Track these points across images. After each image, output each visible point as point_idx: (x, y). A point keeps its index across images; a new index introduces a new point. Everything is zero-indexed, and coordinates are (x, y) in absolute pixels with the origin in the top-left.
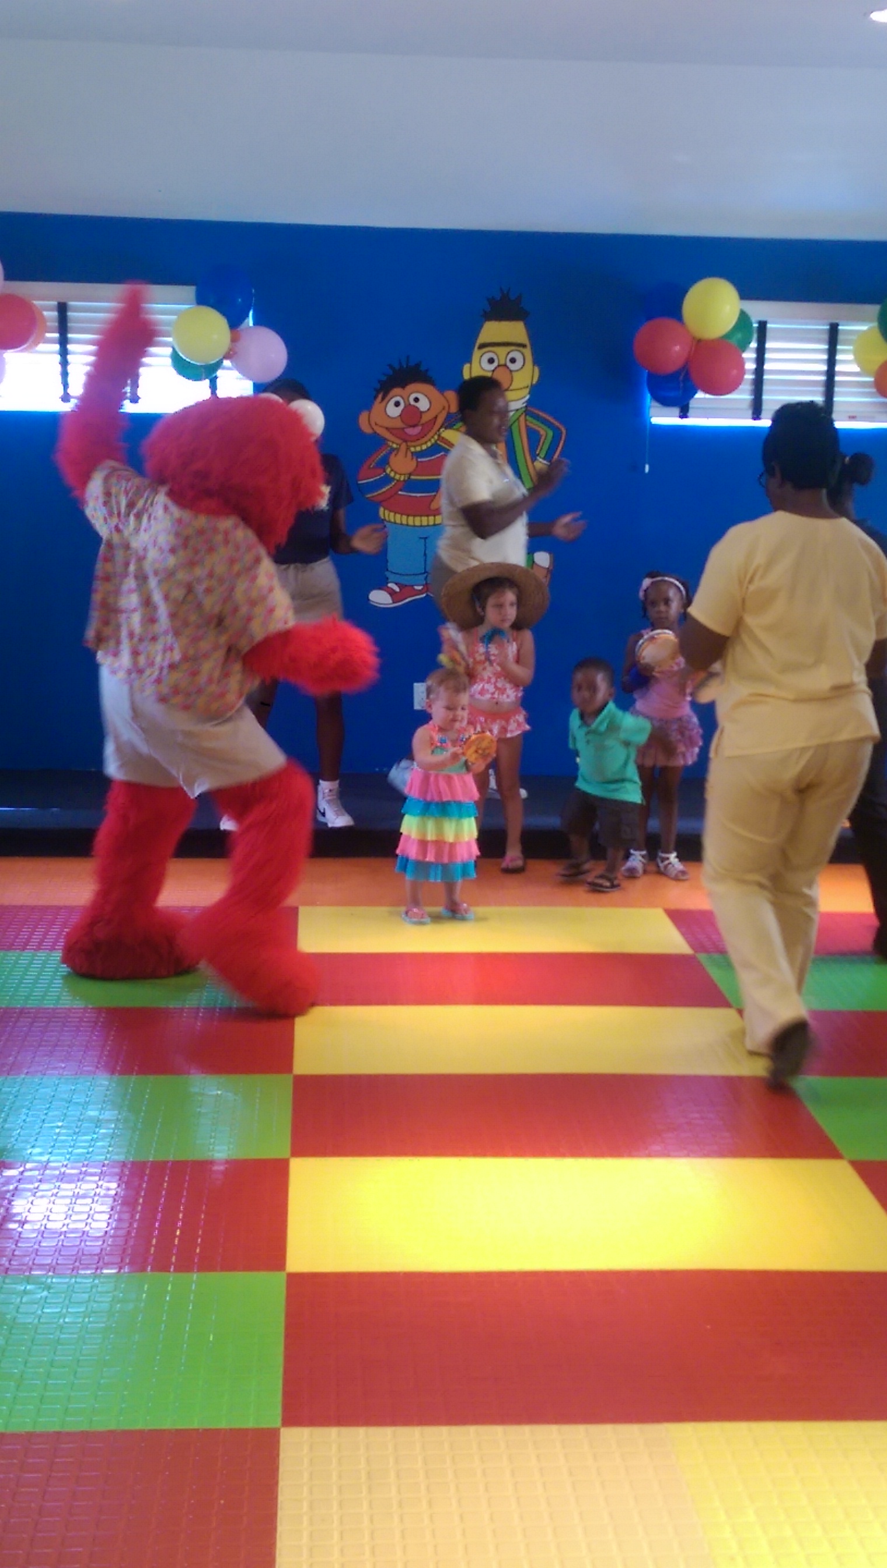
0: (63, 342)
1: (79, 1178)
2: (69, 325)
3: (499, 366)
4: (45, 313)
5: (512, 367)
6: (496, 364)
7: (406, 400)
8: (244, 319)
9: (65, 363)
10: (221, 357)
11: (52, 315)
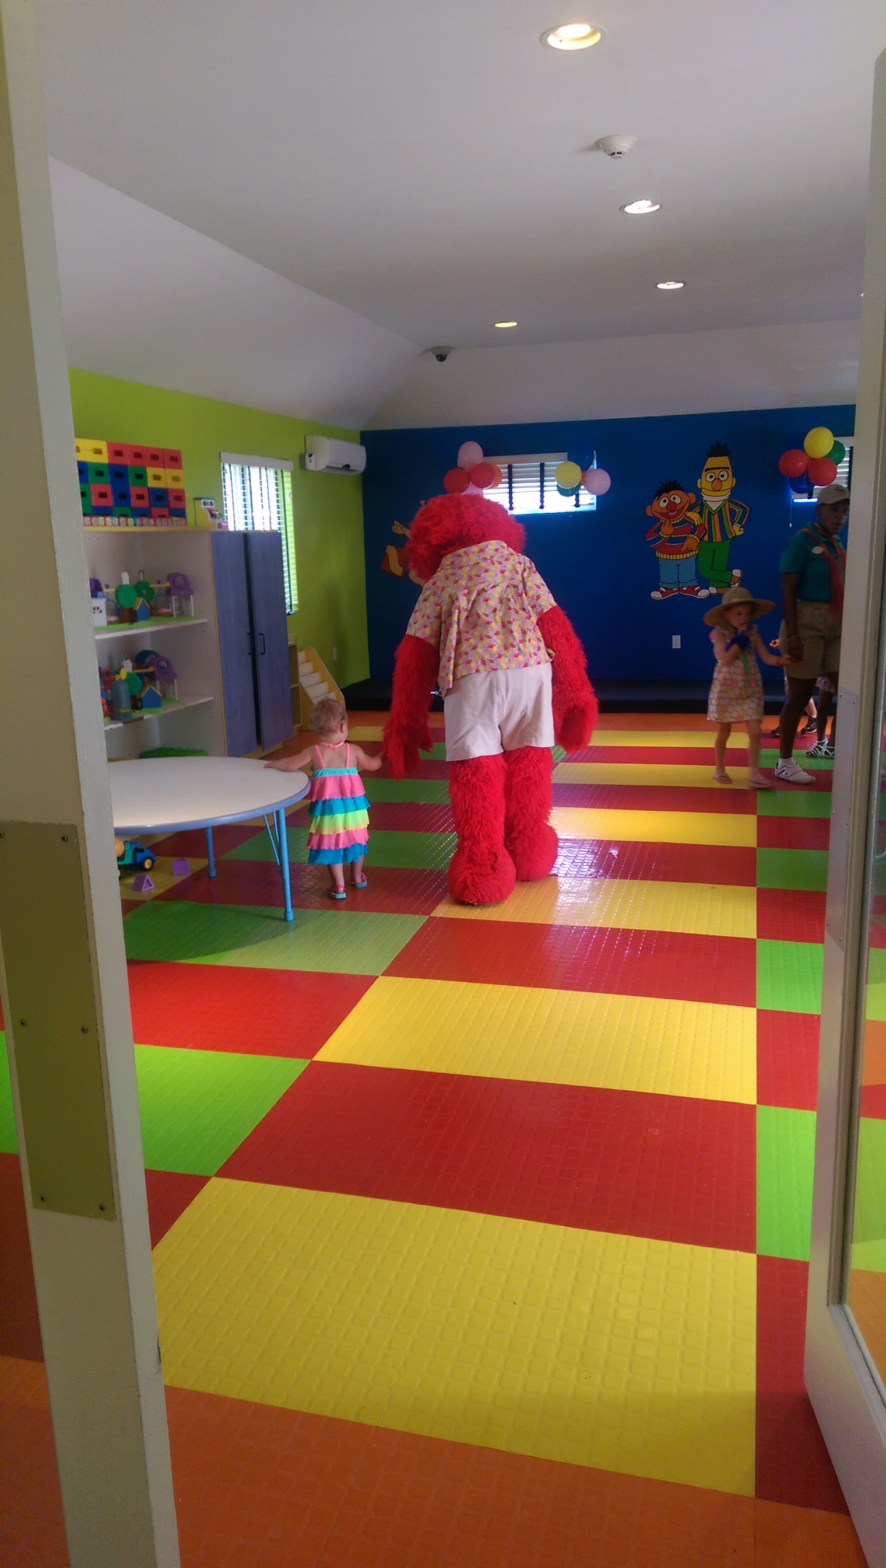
0: (510, 483)
2: (512, 475)
3: (715, 479)
4: (502, 470)
5: (722, 479)
6: (713, 478)
7: (669, 499)
8: (590, 466)
9: (511, 493)
10: (581, 485)
11: (505, 471)
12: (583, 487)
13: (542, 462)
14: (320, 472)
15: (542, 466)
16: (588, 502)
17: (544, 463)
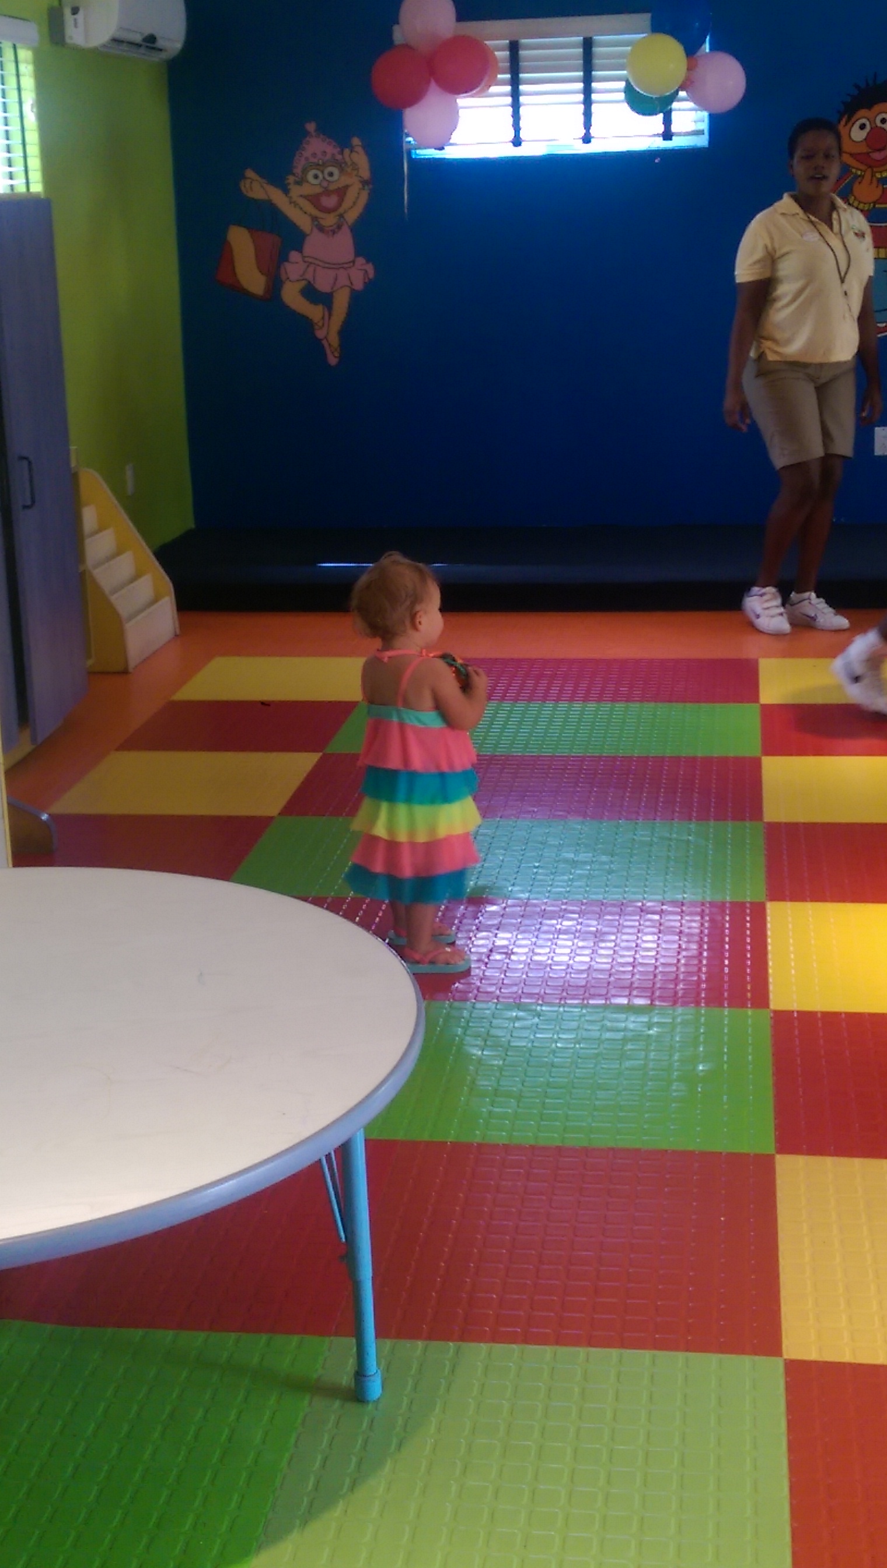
0: (515, 82)
1: (562, 915)
2: (521, 64)
4: (496, 53)
7: (872, 122)
8: (701, 45)
9: (516, 106)
10: (677, 88)
11: (503, 55)
12: (682, 94)
13: (588, 35)
14: (94, 51)
15: (588, 45)
16: (692, 127)
17: (591, 38)
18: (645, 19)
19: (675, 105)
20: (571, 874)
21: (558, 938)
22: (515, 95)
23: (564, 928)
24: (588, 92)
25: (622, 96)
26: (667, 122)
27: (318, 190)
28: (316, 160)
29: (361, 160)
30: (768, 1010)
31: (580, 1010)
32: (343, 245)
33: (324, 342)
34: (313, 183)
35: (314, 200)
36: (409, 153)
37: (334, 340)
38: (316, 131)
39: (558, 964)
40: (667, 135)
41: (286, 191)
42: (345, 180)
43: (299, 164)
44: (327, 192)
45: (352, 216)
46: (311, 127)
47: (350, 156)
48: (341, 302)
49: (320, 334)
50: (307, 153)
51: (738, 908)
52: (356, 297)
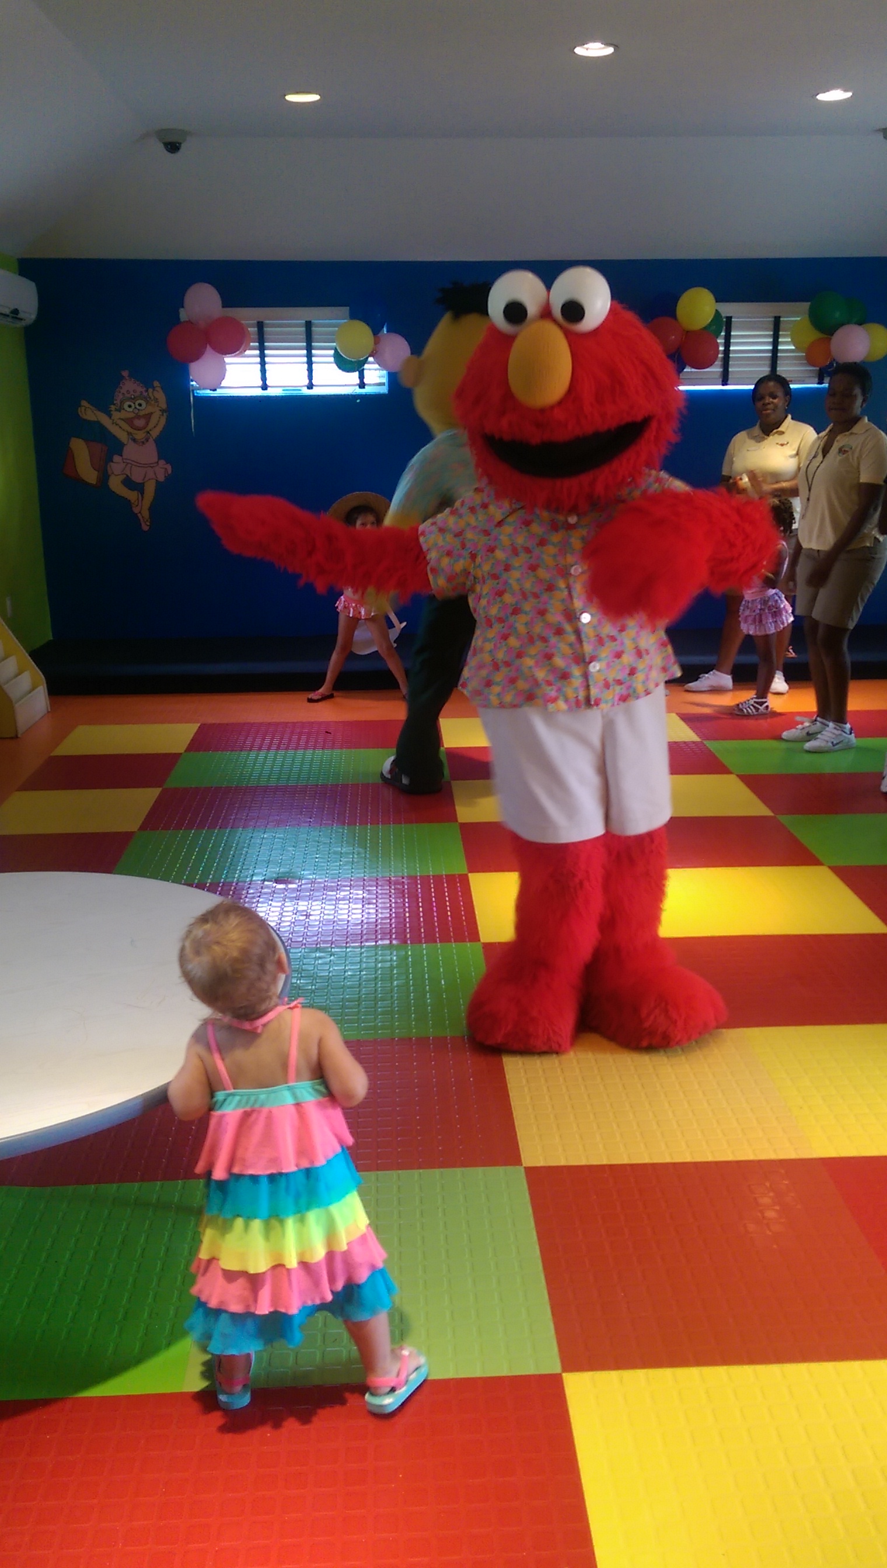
0: (262, 349)
1: (338, 889)
2: (265, 336)
4: (249, 329)
8: (382, 329)
9: (263, 364)
10: (368, 355)
11: (253, 330)
12: (371, 359)
13: (308, 320)
15: (309, 325)
16: (379, 381)
17: (310, 322)
18: (346, 310)
19: (366, 366)
20: (341, 861)
21: (338, 903)
22: (262, 356)
23: (342, 897)
24: (309, 356)
25: (332, 359)
26: (362, 377)
27: (133, 415)
28: (129, 396)
29: (161, 396)
30: (478, 943)
31: (359, 949)
32: (149, 453)
33: (139, 515)
34: (128, 411)
35: (129, 421)
36: (193, 391)
37: (146, 514)
38: (129, 376)
39: (340, 920)
40: (362, 385)
41: (110, 416)
42: (150, 409)
43: (119, 397)
44: (138, 417)
45: (155, 433)
46: (125, 373)
47: (153, 393)
48: (150, 489)
49: (136, 510)
50: (123, 390)
51: (451, 878)
52: (159, 485)
